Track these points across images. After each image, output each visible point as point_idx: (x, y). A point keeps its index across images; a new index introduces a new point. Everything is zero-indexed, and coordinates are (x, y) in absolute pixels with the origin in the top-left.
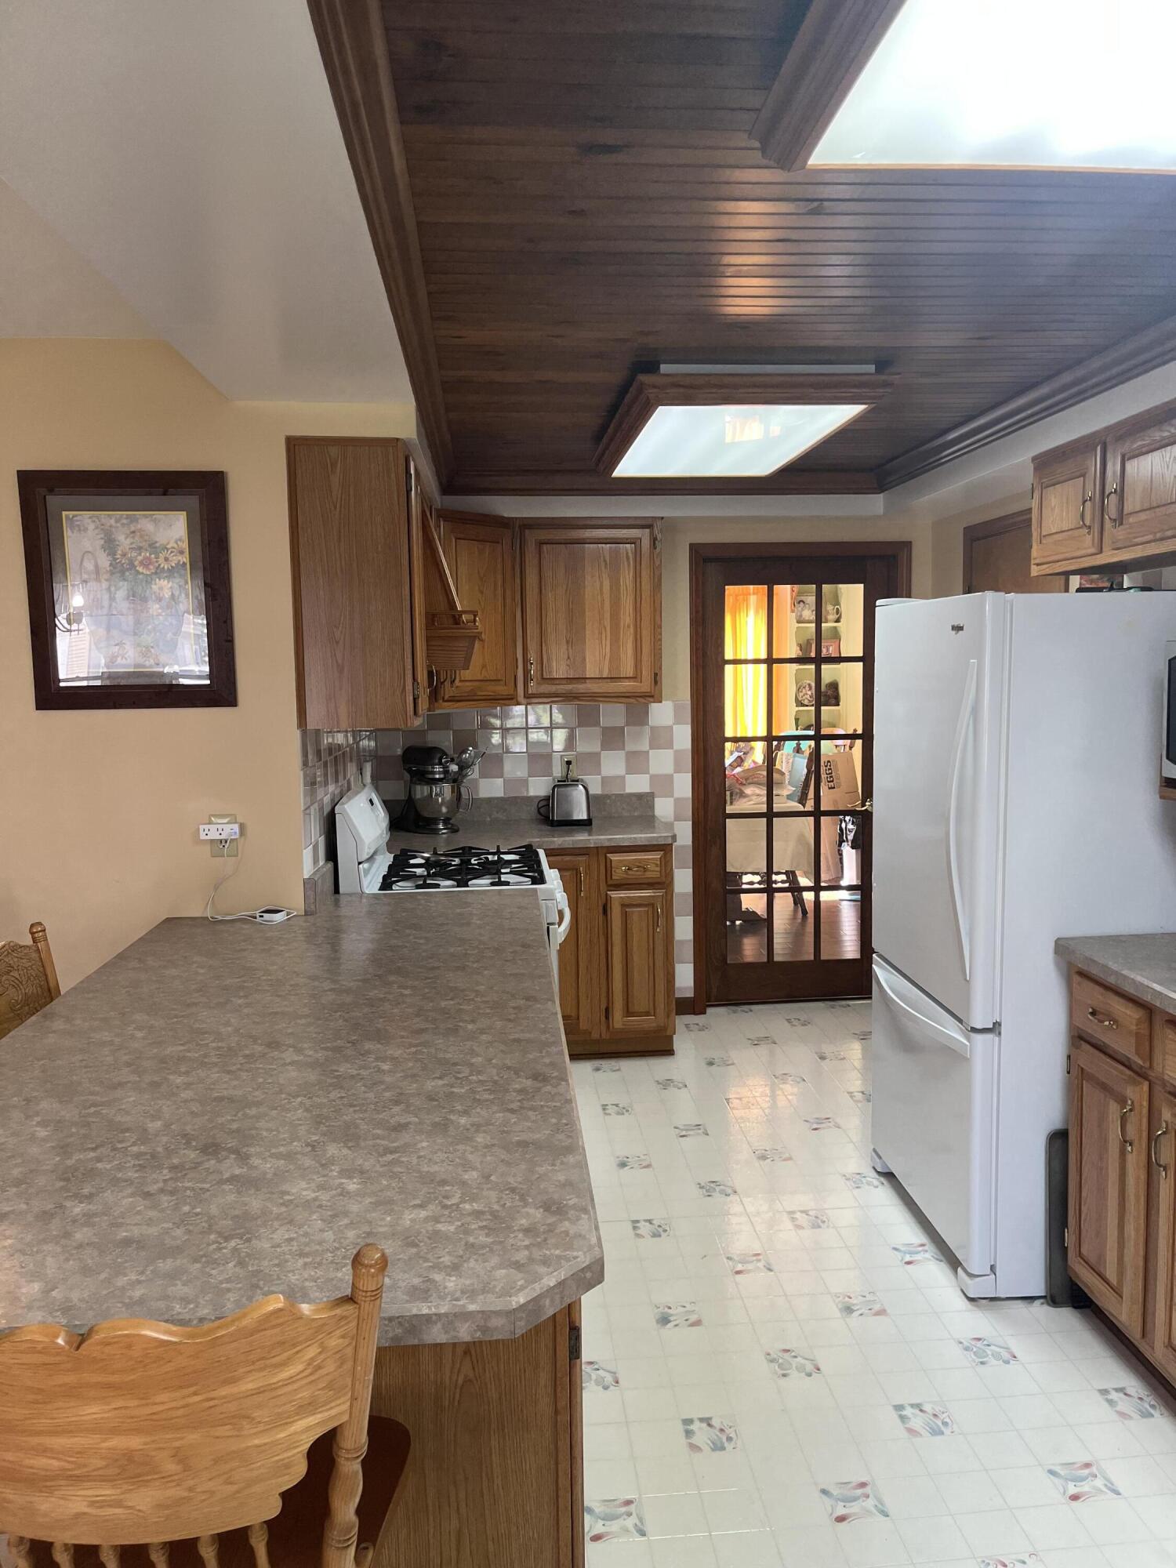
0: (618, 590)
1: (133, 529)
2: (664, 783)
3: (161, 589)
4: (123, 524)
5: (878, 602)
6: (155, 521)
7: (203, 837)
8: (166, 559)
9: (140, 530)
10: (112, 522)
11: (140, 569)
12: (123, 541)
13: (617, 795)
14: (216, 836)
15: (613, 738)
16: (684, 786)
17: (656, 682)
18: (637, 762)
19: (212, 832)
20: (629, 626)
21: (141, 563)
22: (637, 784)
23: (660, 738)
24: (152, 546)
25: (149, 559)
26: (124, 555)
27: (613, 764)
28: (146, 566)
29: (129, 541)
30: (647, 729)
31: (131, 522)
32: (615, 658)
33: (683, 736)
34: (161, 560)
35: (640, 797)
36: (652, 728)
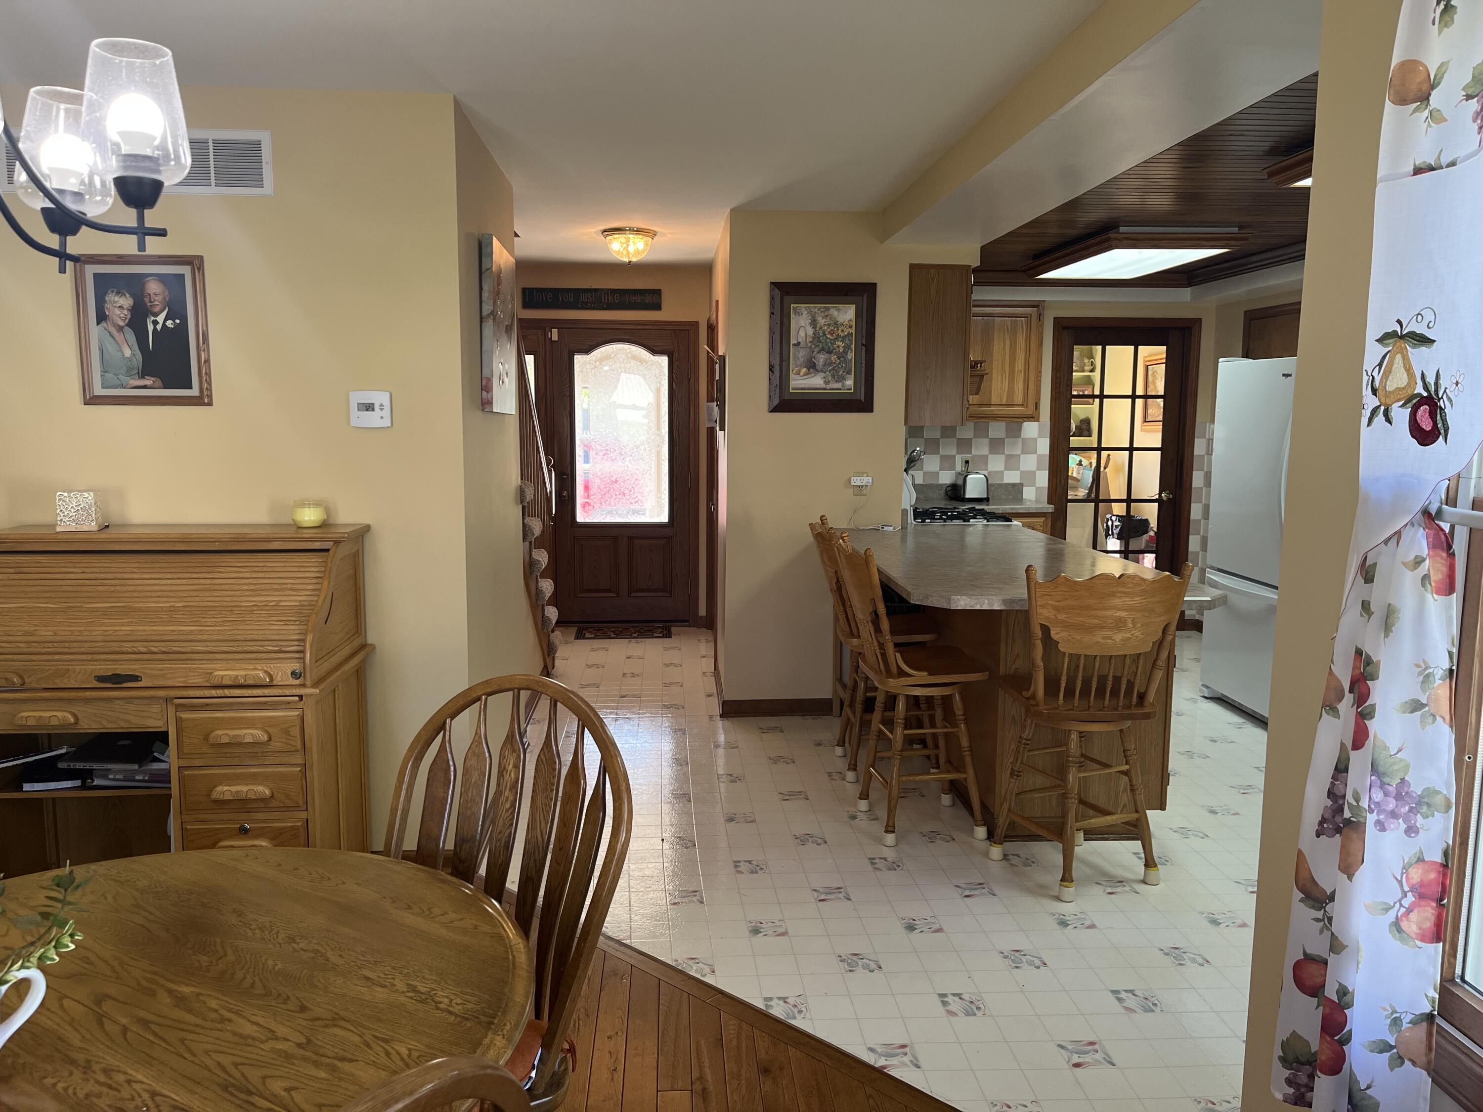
0: (1015, 347)
1: (826, 314)
2: (1030, 477)
3: (838, 347)
4: (822, 312)
5: (1220, 360)
6: (839, 310)
7: (853, 483)
8: (842, 331)
9: (830, 315)
10: (816, 310)
11: (828, 336)
12: (821, 321)
13: (999, 485)
14: (858, 483)
15: (996, 446)
16: (1043, 479)
17: (1036, 408)
18: (1012, 462)
19: (857, 481)
20: (1021, 371)
21: (829, 332)
22: (1011, 477)
23: (1029, 447)
24: (836, 323)
25: (833, 330)
26: (821, 328)
27: (996, 463)
28: (832, 335)
29: (824, 320)
30: (1020, 440)
31: (826, 310)
32: (1011, 392)
33: (1044, 446)
34: (840, 331)
35: (1014, 485)
36: (1023, 439)
